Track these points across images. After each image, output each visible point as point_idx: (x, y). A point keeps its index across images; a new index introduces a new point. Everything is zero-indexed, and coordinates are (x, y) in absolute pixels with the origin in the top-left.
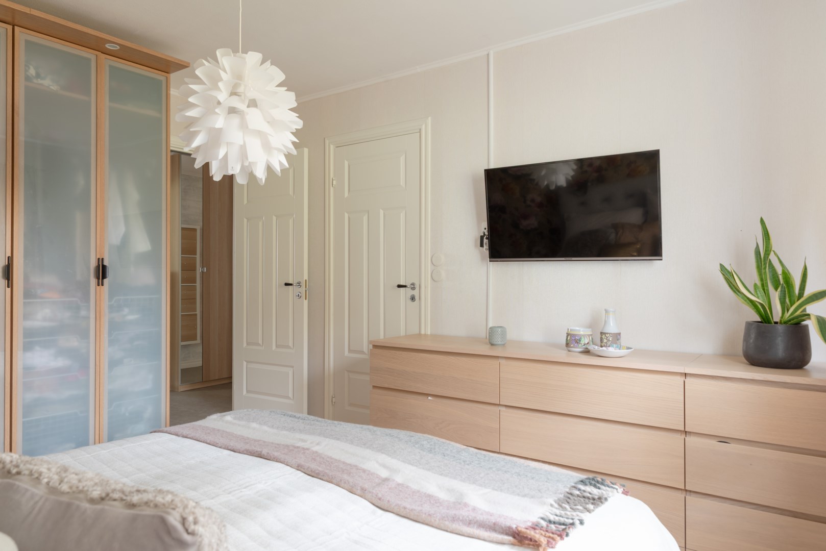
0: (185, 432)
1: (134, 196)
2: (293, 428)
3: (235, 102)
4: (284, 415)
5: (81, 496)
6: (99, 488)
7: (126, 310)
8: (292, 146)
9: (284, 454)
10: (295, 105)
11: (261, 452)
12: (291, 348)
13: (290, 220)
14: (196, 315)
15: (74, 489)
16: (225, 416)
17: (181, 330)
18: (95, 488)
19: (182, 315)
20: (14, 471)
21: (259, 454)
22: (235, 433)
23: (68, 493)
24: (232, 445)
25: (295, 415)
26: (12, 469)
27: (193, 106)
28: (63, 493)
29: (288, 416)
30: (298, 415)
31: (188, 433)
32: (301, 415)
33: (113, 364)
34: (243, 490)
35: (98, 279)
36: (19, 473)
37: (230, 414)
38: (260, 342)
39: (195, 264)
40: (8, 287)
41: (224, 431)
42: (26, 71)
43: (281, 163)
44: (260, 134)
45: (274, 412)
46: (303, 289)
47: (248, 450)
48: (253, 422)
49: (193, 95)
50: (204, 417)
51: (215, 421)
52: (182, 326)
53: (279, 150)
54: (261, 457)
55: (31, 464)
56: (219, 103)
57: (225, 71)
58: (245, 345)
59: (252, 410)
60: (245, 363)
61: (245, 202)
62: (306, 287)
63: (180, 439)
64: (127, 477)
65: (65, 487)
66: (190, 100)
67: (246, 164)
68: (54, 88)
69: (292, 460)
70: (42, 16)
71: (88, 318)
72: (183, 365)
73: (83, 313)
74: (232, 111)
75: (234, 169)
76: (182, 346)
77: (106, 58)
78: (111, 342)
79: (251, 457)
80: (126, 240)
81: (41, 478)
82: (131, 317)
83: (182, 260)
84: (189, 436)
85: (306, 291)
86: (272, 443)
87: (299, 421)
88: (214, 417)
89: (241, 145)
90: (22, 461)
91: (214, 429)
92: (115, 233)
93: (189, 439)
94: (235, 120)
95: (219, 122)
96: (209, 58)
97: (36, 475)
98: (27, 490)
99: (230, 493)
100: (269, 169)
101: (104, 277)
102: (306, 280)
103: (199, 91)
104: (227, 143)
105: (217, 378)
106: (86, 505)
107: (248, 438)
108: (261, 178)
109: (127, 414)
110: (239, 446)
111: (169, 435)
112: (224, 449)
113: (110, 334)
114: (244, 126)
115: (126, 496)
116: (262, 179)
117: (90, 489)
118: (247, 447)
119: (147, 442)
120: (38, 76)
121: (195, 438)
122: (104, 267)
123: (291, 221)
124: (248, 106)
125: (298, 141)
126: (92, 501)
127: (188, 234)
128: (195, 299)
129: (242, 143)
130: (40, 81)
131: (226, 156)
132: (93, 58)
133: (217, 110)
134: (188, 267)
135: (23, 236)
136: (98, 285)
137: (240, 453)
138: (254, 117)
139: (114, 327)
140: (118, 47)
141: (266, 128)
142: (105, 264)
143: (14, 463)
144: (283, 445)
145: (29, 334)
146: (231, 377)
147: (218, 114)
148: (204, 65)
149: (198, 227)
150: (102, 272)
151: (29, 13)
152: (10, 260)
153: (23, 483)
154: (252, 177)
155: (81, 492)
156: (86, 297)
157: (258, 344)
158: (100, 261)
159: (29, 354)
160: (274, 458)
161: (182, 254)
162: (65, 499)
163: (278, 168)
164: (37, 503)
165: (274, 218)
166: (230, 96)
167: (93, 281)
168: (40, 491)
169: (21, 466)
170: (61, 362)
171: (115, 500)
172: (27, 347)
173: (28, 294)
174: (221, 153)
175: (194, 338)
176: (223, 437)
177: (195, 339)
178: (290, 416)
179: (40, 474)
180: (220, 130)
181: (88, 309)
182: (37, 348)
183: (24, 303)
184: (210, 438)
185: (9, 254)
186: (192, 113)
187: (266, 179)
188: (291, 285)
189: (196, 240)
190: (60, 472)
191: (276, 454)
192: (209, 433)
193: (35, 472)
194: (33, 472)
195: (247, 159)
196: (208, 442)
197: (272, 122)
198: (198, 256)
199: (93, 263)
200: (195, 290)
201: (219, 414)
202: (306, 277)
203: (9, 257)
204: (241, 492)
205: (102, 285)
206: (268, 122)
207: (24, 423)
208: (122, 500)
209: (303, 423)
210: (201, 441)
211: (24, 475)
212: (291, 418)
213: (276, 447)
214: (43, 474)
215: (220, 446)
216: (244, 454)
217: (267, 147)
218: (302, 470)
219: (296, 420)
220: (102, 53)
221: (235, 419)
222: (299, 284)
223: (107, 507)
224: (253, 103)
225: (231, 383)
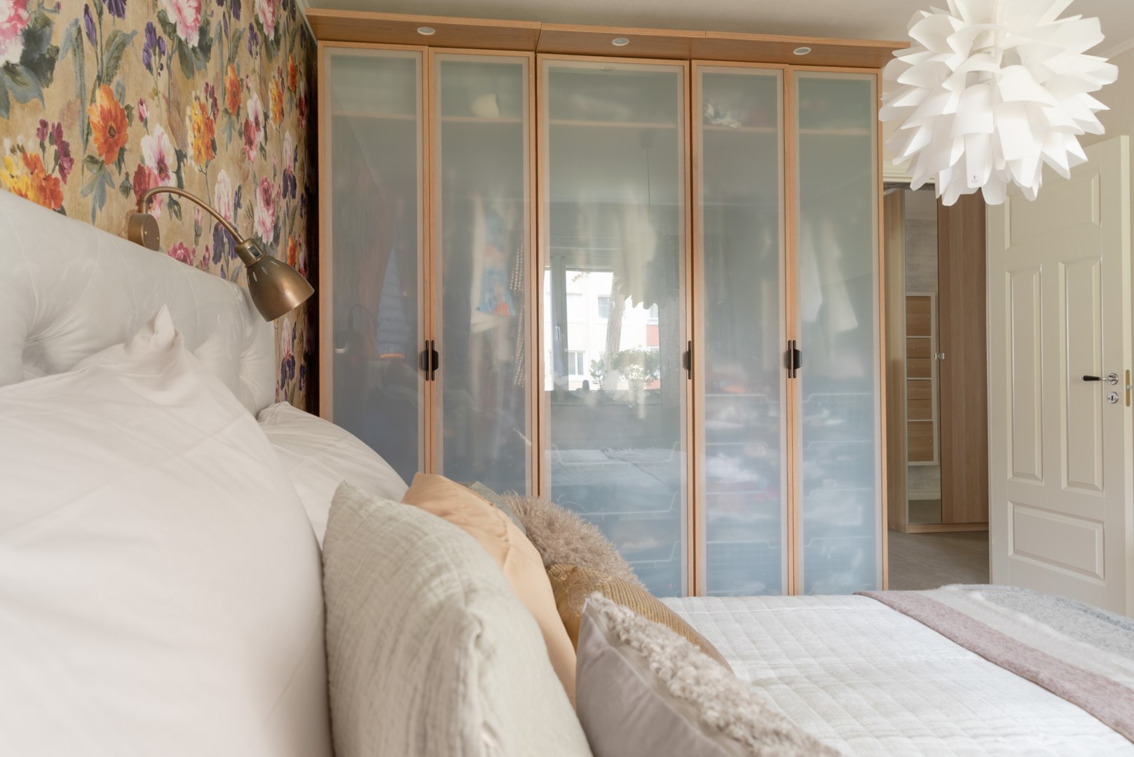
0: (905, 605)
1: (834, 252)
2: (1104, 641)
3: (979, 63)
4: (1085, 611)
5: (693, 711)
6: (718, 707)
7: (826, 413)
8: (1095, 120)
9: (1085, 690)
10: (1099, 38)
11: (1037, 674)
12: (1098, 490)
13: (1093, 268)
14: (931, 423)
15: (687, 694)
16: (971, 590)
17: (909, 443)
18: (713, 704)
19: (909, 422)
20: (623, 637)
21: (1032, 677)
22: (989, 625)
23: (679, 697)
24: (981, 645)
25: (1108, 615)
26: (621, 634)
27: (905, 89)
28: (672, 695)
29: (1093, 614)
30: (1115, 617)
31: (908, 607)
32: (1121, 618)
33: (810, 485)
34: (1001, 739)
35: (790, 368)
36: (628, 642)
37: (980, 590)
38: (1038, 473)
39: (929, 348)
40: (689, 378)
41: (969, 618)
42: (704, 112)
43: (1070, 156)
44: (1025, 107)
45: (1063, 600)
46: (1122, 388)
47: (1013, 664)
48: (1022, 611)
49: (906, 70)
50: (937, 587)
51: (955, 596)
52: (910, 439)
53: (1064, 130)
54: (1037, 684)
55: (644, 632)
56: (950, 73)
57: (959, 17)
58: (1010, 475)
59: (1021, 589)
60: (1010, 505)
61: (1007, 245)
62: (1128, 383)
63: (896, 613)
64: (814, 657)
65: (675, 687)
66: (901, 80)
67: (1001, 167)
68: (735, 125)
69: (1104, 708)
70: (718, 37)
71: (777, 419)
72: (912, 494)
73: (772, 413)
74: (975, 79)
75: (978, 179)
76: (909, 467)
77: (794, 71)
78: (808, 455)
79: (1017, 678)
80: (824, 313)
81: (651, 659)
82: (831, 422)
83: (908, 344)
84: (910, 613)
85: (1128, 391)
86: (1061, 662)
87: (1117, 630)
88: (953, 588)
89: (991, 135)
90: (635, 625)
91: (952, 610)
92: (810, 305)
93: (910, 618)
94: (979, 95)
95: (950, 104)
96: (932, 8)
97: (645, 653)
98: (631, 674)
99: (975, 737)
100: (1047, 170)
101: (796, 366)
102: (1128, 372)
103: (913, 64)
104: (965, 135)
105: (965, 521)
106: (696, 731)
107: (1013, 641)
108: (1029, 186)
109: (829, 557)
110: (994, 651)
111: (880, 603)
112: (969, 649)
113: (805, 444)
114: (995, 102)
115: (754, 738)
116: (1031, 189)
117: (707, 704)
118: (1010, 657)
119: (847, 608)
120: (717, 115)
121: (919, 619)
122: (796, 353)
123: (1095, 269)
124: (1003, 66)
125: (1107, 108)
126: (705, 726)
127: (916, 305)
128: (930, 399)
129: (991, 131)
130: (719, 121)
131: (963, 159)
132: (778, 74)
133: (945, 85)
134: (918, 353)
135: (703, 315)
136: (789, 377)
137: (996, 664)
138: (1015, 83)
139: (811, 434)
140: (809, 49)
141: (1035, 93)
142: (797, 348)
143: (626, 625)
144: (1083, 671)
145: (711, 436)
146: (986, 523)
147: (947, 91)
148: (923, 17)
149: (933, 295)
150: (793, 359)
151: (704, 37)
152: (691, 344)
153: (629, 661)
154: (1013, 190)
155: (694, 703)
156: (775, 394)
157: (1033, 477)
158: (791, 344)
159: (713, 462)
160: (1064, 694)
161: (907, 335)
162: (672, 706)
163: (1064, 165)
164: (639, 698)
165: (1061, 266)
166: (969, 57)
167: (783, 371)
168: (647, 681)
169: (632, 631)
170: (747, 476)
171: (737, 740)
172: (711, 452)
173: (711, 388)
174: (955, 156)
175: (929, 457)
176: (966, 628)
177: (931, 458)
178: (1098, 617)
179: (651, 651)
180: (952, 117)
181: (778, 407)
182: (721, 455)
183: (707, 398)
184: (944, 625)
185: (690, 339)
186: (904, 101)
187: (1039, 190)
188: (1097, 379)
189: (929, 313)
190: (675, 657)
191: (1069, 686)
192: (943, 616)
193: (646, 647)
194: (643, 646)
195: (1002, 156)
196: (941, 630)
197: (1050, 83)
198: (933, 338)
199: (783, 348)
200: (930, 387)
201: (961, 586)
202: (1127, 366)
203: (689, 342)
204: (997, 741)
205: (794, 377)
206: (1043, 84)
207: (708, 546)
208: (748, 745)
209: (1127, 635)
210: (929, 627)
211: (633, 647)
212: (1098, 620)
213: (1067, 672)
214: (654, 654)
215: (961, 642)
216: (1005, 668)
217: (1042, 129)
218: (1126, 734)
219: (1112, 626)
220: (790, 64)
221: (989, 599)
222: (1113, 378)
223: (722, 750)
224: (1011, 58)
225: (987, 532)
